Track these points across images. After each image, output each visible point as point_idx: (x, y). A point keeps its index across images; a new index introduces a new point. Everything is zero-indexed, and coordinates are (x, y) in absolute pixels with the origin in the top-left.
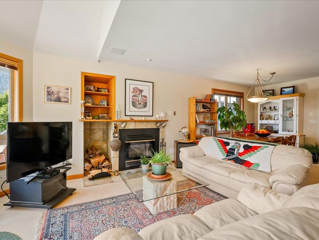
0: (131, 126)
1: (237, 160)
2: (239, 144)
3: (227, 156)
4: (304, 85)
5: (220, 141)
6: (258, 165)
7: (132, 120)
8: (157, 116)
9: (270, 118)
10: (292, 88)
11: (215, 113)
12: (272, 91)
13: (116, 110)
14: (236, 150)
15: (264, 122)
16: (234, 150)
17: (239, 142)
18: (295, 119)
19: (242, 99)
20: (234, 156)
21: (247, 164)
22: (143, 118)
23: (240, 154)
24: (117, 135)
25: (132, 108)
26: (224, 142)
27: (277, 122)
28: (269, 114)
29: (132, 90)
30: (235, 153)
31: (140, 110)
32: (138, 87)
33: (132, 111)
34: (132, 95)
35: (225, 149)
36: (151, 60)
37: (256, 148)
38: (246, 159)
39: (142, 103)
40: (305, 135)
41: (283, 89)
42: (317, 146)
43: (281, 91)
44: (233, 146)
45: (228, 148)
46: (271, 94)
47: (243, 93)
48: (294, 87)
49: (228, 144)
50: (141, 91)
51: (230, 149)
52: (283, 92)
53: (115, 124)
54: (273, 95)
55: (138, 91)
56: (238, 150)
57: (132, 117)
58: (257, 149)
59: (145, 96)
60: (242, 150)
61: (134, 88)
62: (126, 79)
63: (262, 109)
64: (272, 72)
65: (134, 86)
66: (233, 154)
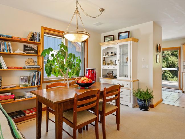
9: (111, 63)
10: (127, 33)
12: (112, 37)
15: (106, 67)
18: (130, 63)
27: (115, 67)
28: (111, 59)
40: (138, 80)
41: (120, 34)
42: (148, 92)
43: (119, 36)
46: (111, 40)
48: (129, 32)
52: (120, 37)
54: (113, 40)
63: (104, 55)
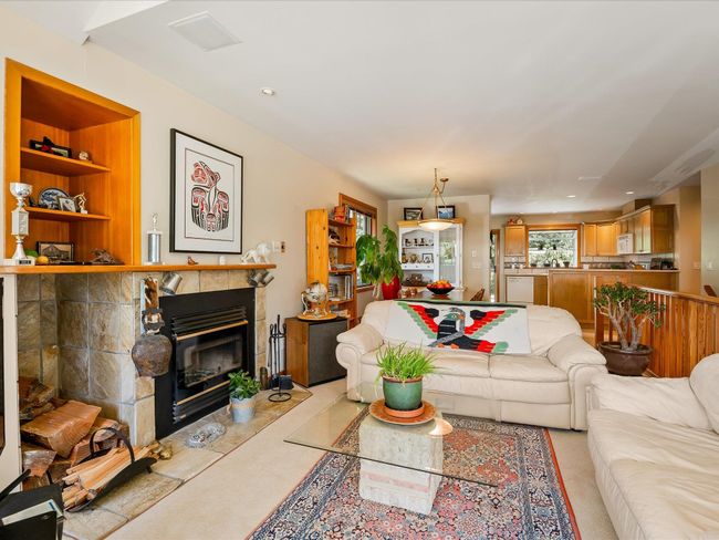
0: (191, 285)
1: (465, 343)
2: (461, 311)
3: (439, 337)
4: (465, 205)
5: (418, 308)
6: (505, 345)
7: (193, 268)
8: (253, 253)
9: (416, 259)
10: (451, 209)
11: (351, 248)
12: (419, 211)
13: (145, 231)
14: (458, 323)
15: (409, 266)
16: (454, 323)
17: (459, 307)
18: (458, 260)
19: (374, 221)
20: (456, 336)
21: (484, 347)
22: (223, 261)
23: (469, 330)
24: (155, 318)
25: (193, 229)
26: (426, 310)
27: (432, 267)
28: (413, 251)
29: (191, 170)
30: (458, 329)
31: (211, 234)
32: (207, 161)
33: (191, 236)
34: (191, 185)
35: (432, 325)
36: (273, 93)
37: (494, 315)
38: (481, 338)
39: (217, 214)
41: (440, 210)
44: (449, 316)
45: (437, 320)
46: (418, 216)
47: (375, 210)
49: (436, 313)
50: (215, 177)
51: (443, 322)
52: (439, 215)
53: (147, 282)
54: (422, 219)
55: (208, 176)
56: (463, 322)
57: (195, 258)
58: (496, 317)
59: (224, 195)
60: (469, 322)
61: (196, 165)
62: (174, 132)
63: (404, 243)
64: (444, 178)
65: (198, 158)
66: (454, 331)
